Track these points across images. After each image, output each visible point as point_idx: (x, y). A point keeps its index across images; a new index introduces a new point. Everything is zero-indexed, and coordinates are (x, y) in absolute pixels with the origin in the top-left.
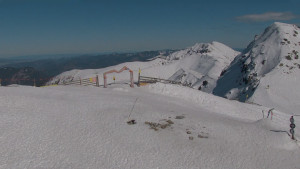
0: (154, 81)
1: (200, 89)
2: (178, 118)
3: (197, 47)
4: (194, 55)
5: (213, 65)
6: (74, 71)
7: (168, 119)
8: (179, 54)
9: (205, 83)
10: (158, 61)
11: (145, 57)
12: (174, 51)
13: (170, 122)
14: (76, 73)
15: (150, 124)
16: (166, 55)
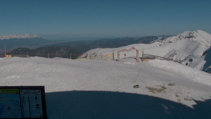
0: (153, 58)
1: (187, 64)
2: (170, 85)
3: (186, 34)
4: (183, 40)
5: (197, 47)
6: (98, 49)
7: (162, 85)
8: (172, 39)
9: (191, 60)
10: (156, 43)
11: (147, 40)
12: (169, 36)
13: (164, 88)
14: (99, 51)
15: (150, 89)
16: (162, 39)
